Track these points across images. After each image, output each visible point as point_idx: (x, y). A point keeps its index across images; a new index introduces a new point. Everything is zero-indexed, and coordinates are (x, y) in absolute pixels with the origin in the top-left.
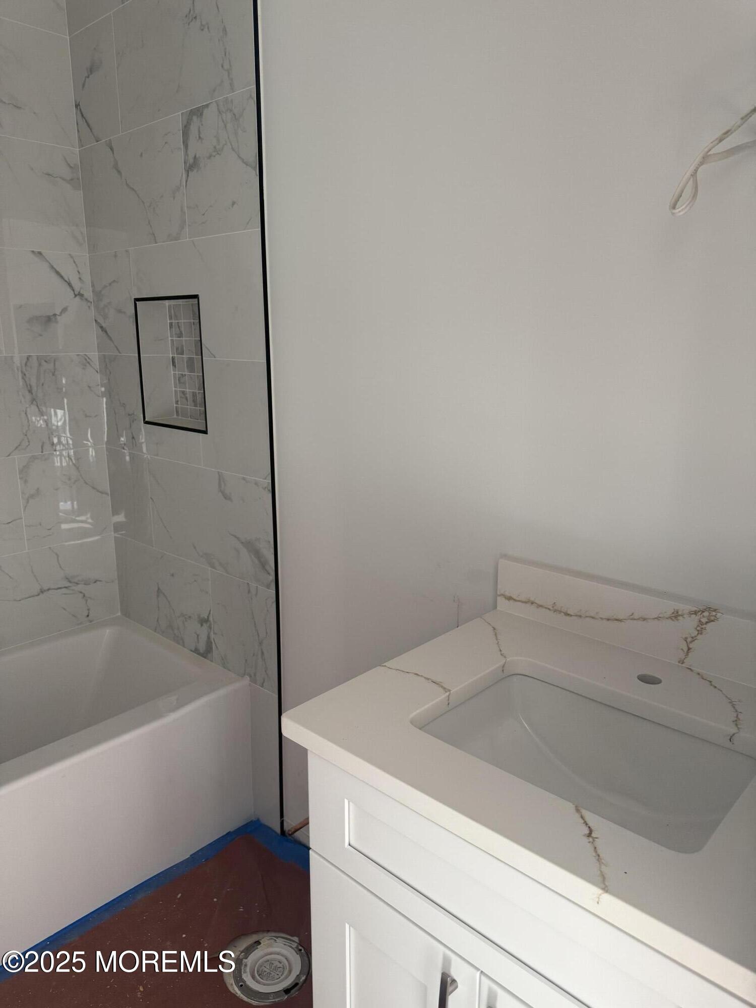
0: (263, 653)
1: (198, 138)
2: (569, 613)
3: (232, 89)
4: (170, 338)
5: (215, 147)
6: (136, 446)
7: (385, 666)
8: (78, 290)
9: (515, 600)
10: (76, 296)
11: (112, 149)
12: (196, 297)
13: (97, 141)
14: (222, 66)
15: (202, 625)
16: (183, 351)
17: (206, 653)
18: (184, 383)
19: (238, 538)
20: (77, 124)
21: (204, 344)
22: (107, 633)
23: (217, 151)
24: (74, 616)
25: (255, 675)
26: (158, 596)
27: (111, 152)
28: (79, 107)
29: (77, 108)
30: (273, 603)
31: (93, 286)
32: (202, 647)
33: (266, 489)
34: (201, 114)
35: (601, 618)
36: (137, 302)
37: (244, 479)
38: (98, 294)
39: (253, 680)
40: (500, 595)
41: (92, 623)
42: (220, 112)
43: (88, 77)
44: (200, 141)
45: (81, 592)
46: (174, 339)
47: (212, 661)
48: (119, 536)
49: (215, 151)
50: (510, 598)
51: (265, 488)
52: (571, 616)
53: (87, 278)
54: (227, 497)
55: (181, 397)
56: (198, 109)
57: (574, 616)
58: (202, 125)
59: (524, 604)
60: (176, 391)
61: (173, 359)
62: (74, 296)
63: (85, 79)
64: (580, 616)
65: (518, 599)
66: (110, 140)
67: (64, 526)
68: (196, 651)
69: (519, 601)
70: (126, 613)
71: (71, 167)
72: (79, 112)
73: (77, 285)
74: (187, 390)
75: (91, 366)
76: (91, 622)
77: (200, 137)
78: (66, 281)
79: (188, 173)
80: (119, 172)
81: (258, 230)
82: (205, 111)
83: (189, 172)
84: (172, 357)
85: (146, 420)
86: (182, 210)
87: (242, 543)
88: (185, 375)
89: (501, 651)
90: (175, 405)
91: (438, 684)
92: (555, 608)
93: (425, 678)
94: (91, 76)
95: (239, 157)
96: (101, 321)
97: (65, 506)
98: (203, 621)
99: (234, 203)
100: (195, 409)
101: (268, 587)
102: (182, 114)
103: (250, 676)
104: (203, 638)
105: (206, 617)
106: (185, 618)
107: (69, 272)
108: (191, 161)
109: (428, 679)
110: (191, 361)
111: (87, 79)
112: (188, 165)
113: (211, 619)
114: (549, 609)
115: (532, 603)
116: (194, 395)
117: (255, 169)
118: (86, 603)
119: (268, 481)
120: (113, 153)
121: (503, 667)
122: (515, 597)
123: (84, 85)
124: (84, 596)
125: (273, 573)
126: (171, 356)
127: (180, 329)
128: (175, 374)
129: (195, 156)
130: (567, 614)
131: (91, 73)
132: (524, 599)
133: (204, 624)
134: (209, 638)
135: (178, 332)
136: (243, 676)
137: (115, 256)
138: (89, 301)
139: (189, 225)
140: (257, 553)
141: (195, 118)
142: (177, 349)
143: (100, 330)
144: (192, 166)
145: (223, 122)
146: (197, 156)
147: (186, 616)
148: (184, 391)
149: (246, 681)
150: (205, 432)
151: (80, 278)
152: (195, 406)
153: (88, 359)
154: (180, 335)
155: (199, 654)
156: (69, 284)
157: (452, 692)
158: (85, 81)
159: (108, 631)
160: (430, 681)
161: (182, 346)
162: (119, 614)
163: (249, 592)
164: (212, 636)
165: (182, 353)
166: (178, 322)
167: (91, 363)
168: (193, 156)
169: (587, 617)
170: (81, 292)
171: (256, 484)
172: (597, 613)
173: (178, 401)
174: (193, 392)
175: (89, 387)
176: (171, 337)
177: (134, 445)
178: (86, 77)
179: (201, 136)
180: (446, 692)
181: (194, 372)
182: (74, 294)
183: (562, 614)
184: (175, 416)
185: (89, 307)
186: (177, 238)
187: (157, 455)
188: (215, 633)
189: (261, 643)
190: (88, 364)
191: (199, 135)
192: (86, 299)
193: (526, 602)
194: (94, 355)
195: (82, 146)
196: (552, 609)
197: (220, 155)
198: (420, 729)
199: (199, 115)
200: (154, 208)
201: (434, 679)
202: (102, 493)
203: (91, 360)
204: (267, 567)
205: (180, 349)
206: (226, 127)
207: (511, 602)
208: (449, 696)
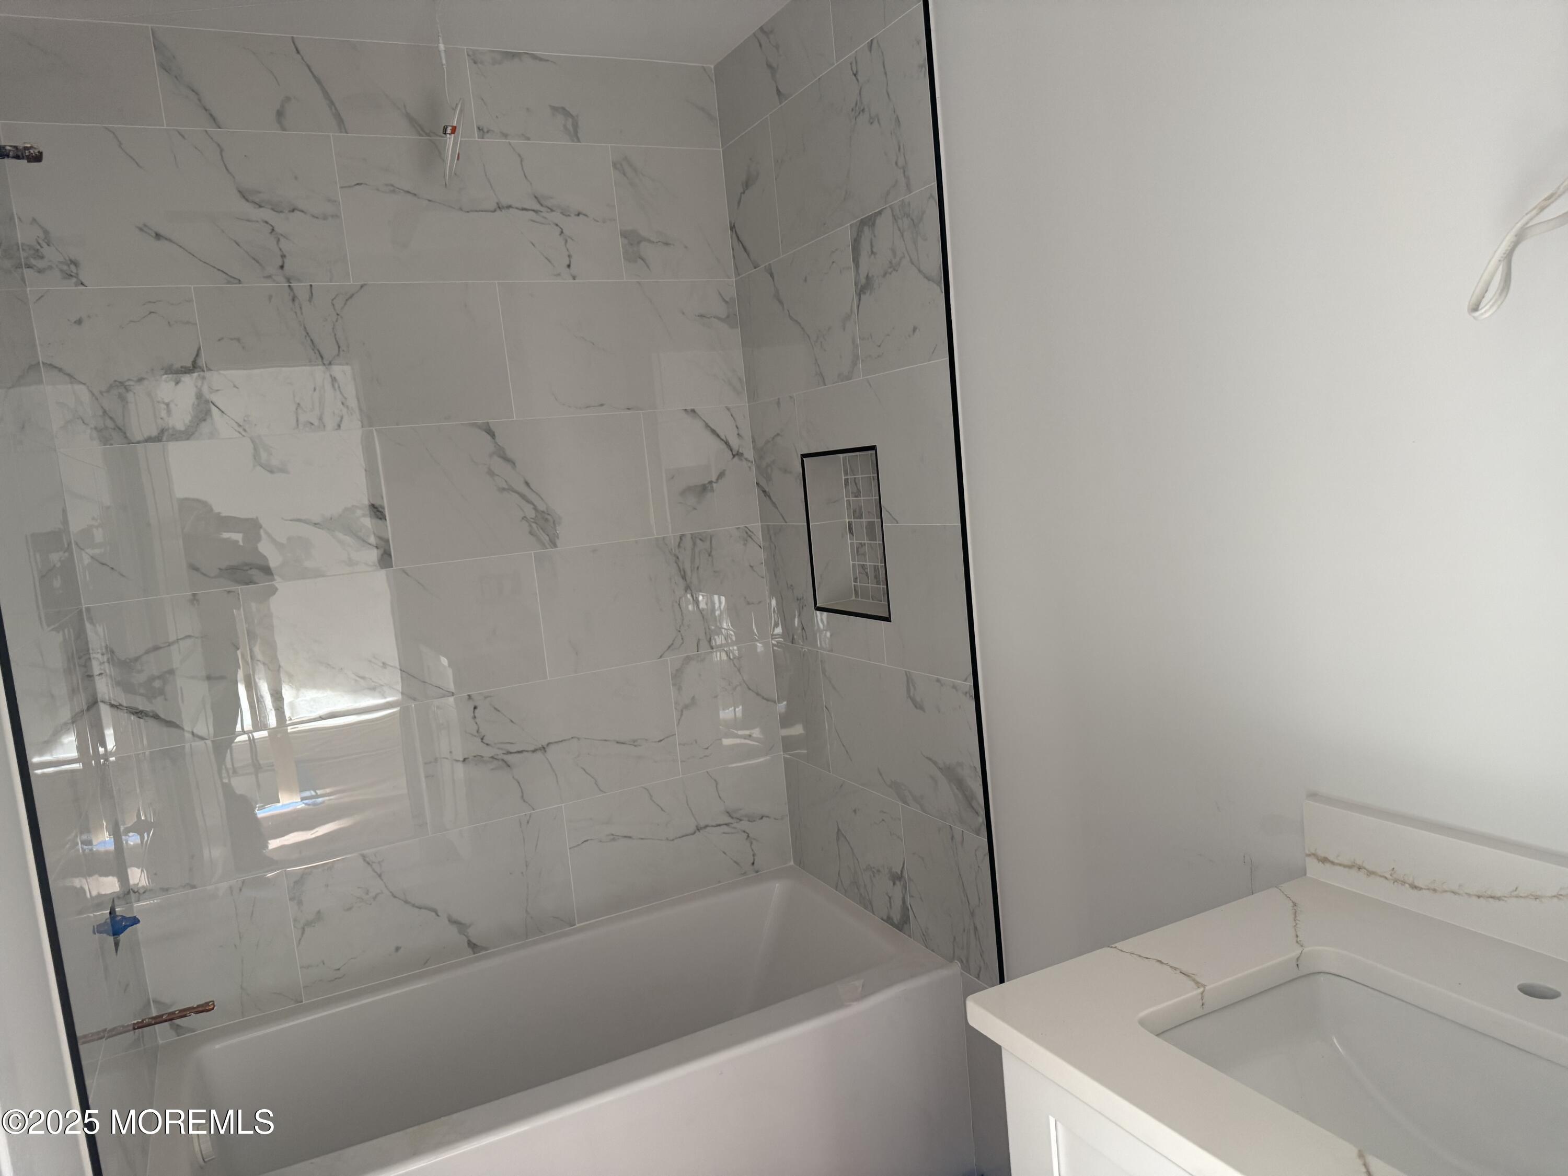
0: (976, 929)
1: (870, 253)
2: (1416, 884)
3: (909, 188)
4: (845, 499)
5: (891, 262)
6: (806, 639)
7: (1116, 947)
8: (737, 449)
9: (1333, 863)
10: (734, 456)
11: (772, 275)
12: (873, 448)
13: (755, 268)
14: (896, 163)
15: (894, 884)
16: (862, 515)
17: (902, 923)
18: (864, 554)
19: (935, 763)
20: (733, 249)
21: (884, 507)
22: (777, 888)
23: (894, 267)
24: (736, 862)
25: (967, 961)
26: (838, 840)
27: (771, 278)
28: (734, 230)
29: (732, 231)
30: (985, 855)
31: (754, 441)
32: (896, 917)
33: (968, 695)
34: (874, 224)
35: (1469, 895)
36: (804, 459)
37: (938, 680)
38: (760, 453)
39: (966, 967)
40: (1309, 855)
41: (759, 873)
42: (895, 218)
43: (744, 193)
44: (873, 256)
45: (744, 832)
46: (851, 499)
47: (910, 936)
48: (788, 756)
49: (890, 267)
50: (1325, 860)
51: (966, 693)
52: (1421, 889)
53: (747, 433)
54: (918, 706)
55: (859, 573)
56: (870, 217)
57: (1425, 889)
58: (875, 236)
59: (1347, 869)
60: (854, 565)
61: (850, 524)
62: (732, 456)
63: (741, 196)
64: (1435, 890)
65: (1336, 861)
66: (770, 264)
67: (727, 742)
68: (889, 920)
69: (1340, 865)
70: (800, 862)
71: (726, 302)
72: (734, 235)
73: (734, 442)
74: (868, 564)
75: (752, 539)
76: (757, 872)
77: (872, 252)
78: (722, 440)
79: (860, 297)
80: (781, 302)
81: (947, 359)
82: (879, 221)
83: (862, 296)
84: (849, 522)
85: (818, 605)
86: (854, 342)
87: (940, 769)
88: (865, 544)
89: (1297, 936)
90: (853, 583)
91: (1188, 976)
92: (1395, 876)
93: (1171, 967)
94: (746, 192)
95: (920, 271)
96: (763, 483)
97: (726, 714)
98: (897, 878)
99: (915, 329)
100: (878, 587)
101: (978, 832)
102: (850, 225)
103: (962, 962)
104: (898, 903)
105: (899, 873)
106: (873, 872)
107: (727, 430)
108: (863, 281)
109: (1175, 969)
110: (871, 525)
111: (743, 195)
112: (859, 287)
113: (905, 875)
114: (1386, 878)
115: (1359, 869)
116: (876, 569)
117: (939, 284)
118: (751, 845)
119: (970, 684)
120: (773, 281)
121: (1298, 959)
122: (1331, 858)
123: (739, 202)
124: (748, 836)
125: (983, 813)
126: (847, 521)
127: (857, 487)
128: (852, 544)
129: (867, 276)
130: (1414, 887)
131: (747, 189)
132: (1346, 862)
133: (898, 883)
134: (904, 902)
135: (855, 490)
136: (951, 960)
137: (778, 403)
138: (749, 461)
139: (862, 361)
140: (960, 783)
141: (866, 229)
142: (854, 511)
143: (763, 495)
144: (864, 288)
145: (900, 230)
146: (870, 275)
147: (873, 870)
148: (864, 565)
149: (956, 968)
150: (888, 619)
151: (738, 434)
152: (878, 583)
153: (749, 532)
154: (857, 494)
155: (892, 924)
156: (727, 443)
157: (1207, 988)
158: (740, 198)
159: (777, 885)
160: (1178, 972)
161: (861, 508)
162: (792, 863)
163: (952, 838)
164: (908, 900)
165: (861, 517)
166: (855, 478)
167: (753, 537)
168: (865, 276)
169: (1445, 891)
170: (740, 451)
171: (954, 687)
172: (1460, 886)
173: (856, 578)
174: (875, 566)
175: (751, 567)
176: (846, 497)
177: (805, 638)
178: (741, 193)
179: (875, 250)
180: (1199, 987)
181: (876, 540)
182: (733, 454)
183: (1407, 885)
184: (854, 598)
185: (750, 467)
186: (849, 378)
187: (832, 651)
188: (911, 896)
189: (972, 914)
190: (749, 538)
191: (872, 249)
192: (746, 459)
193: (1350, 867)
194: (756, 527)
195: (739, 275)
196: (1388, 876)
197: (897, 271)
198: (1158, 1035)
199: (871, 224)
200: (821, 342)
201: (1184, 969)
202: (768, 700)
203: (752, 532)
204: (974, 804)
205: (857, 511)
206: (903, 236)
207: (1328, 865)
208: (1202, 993)
